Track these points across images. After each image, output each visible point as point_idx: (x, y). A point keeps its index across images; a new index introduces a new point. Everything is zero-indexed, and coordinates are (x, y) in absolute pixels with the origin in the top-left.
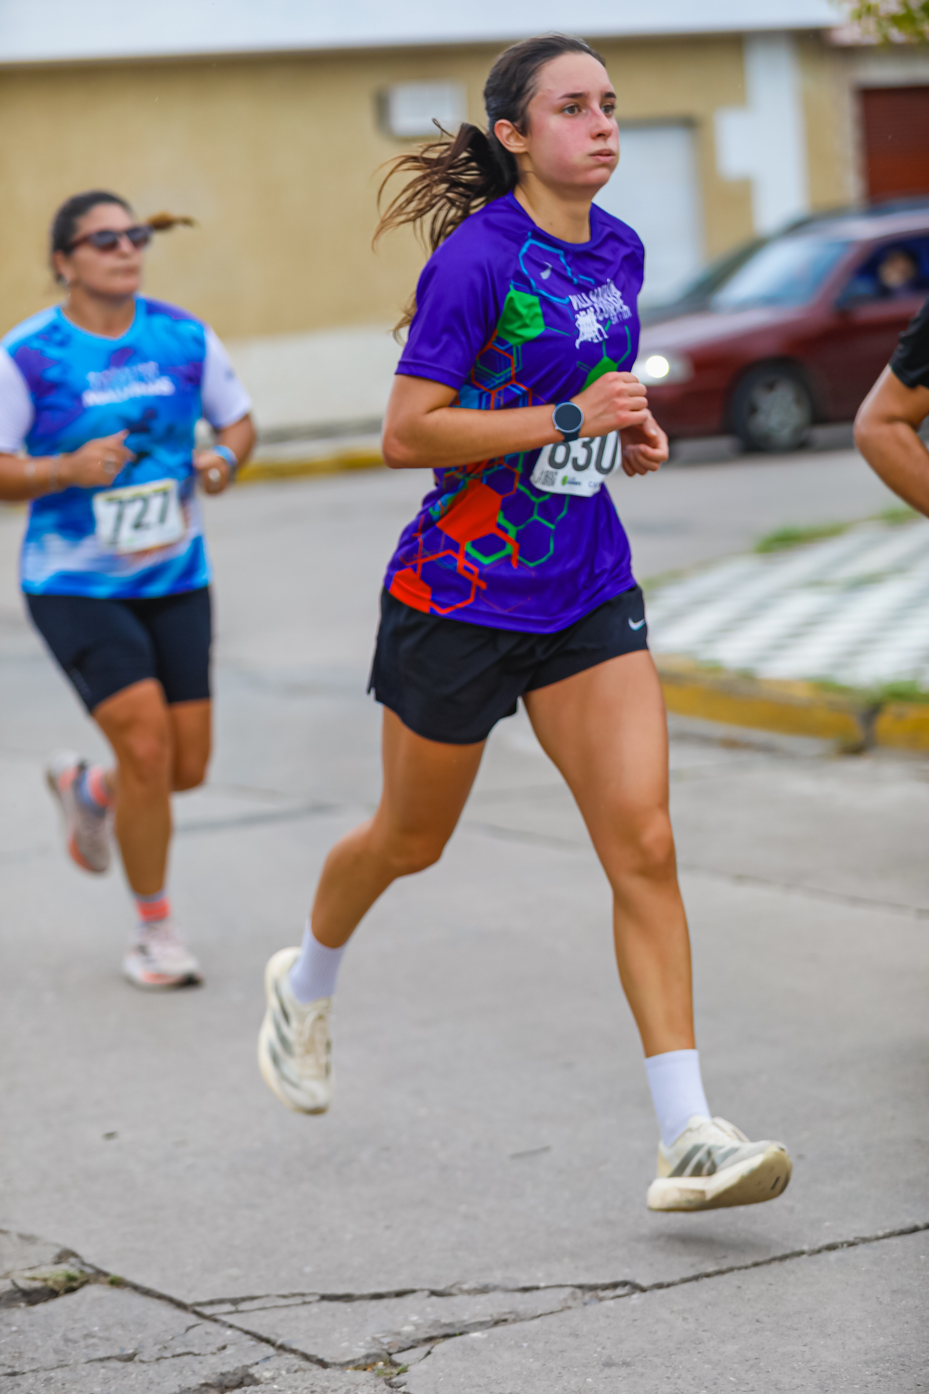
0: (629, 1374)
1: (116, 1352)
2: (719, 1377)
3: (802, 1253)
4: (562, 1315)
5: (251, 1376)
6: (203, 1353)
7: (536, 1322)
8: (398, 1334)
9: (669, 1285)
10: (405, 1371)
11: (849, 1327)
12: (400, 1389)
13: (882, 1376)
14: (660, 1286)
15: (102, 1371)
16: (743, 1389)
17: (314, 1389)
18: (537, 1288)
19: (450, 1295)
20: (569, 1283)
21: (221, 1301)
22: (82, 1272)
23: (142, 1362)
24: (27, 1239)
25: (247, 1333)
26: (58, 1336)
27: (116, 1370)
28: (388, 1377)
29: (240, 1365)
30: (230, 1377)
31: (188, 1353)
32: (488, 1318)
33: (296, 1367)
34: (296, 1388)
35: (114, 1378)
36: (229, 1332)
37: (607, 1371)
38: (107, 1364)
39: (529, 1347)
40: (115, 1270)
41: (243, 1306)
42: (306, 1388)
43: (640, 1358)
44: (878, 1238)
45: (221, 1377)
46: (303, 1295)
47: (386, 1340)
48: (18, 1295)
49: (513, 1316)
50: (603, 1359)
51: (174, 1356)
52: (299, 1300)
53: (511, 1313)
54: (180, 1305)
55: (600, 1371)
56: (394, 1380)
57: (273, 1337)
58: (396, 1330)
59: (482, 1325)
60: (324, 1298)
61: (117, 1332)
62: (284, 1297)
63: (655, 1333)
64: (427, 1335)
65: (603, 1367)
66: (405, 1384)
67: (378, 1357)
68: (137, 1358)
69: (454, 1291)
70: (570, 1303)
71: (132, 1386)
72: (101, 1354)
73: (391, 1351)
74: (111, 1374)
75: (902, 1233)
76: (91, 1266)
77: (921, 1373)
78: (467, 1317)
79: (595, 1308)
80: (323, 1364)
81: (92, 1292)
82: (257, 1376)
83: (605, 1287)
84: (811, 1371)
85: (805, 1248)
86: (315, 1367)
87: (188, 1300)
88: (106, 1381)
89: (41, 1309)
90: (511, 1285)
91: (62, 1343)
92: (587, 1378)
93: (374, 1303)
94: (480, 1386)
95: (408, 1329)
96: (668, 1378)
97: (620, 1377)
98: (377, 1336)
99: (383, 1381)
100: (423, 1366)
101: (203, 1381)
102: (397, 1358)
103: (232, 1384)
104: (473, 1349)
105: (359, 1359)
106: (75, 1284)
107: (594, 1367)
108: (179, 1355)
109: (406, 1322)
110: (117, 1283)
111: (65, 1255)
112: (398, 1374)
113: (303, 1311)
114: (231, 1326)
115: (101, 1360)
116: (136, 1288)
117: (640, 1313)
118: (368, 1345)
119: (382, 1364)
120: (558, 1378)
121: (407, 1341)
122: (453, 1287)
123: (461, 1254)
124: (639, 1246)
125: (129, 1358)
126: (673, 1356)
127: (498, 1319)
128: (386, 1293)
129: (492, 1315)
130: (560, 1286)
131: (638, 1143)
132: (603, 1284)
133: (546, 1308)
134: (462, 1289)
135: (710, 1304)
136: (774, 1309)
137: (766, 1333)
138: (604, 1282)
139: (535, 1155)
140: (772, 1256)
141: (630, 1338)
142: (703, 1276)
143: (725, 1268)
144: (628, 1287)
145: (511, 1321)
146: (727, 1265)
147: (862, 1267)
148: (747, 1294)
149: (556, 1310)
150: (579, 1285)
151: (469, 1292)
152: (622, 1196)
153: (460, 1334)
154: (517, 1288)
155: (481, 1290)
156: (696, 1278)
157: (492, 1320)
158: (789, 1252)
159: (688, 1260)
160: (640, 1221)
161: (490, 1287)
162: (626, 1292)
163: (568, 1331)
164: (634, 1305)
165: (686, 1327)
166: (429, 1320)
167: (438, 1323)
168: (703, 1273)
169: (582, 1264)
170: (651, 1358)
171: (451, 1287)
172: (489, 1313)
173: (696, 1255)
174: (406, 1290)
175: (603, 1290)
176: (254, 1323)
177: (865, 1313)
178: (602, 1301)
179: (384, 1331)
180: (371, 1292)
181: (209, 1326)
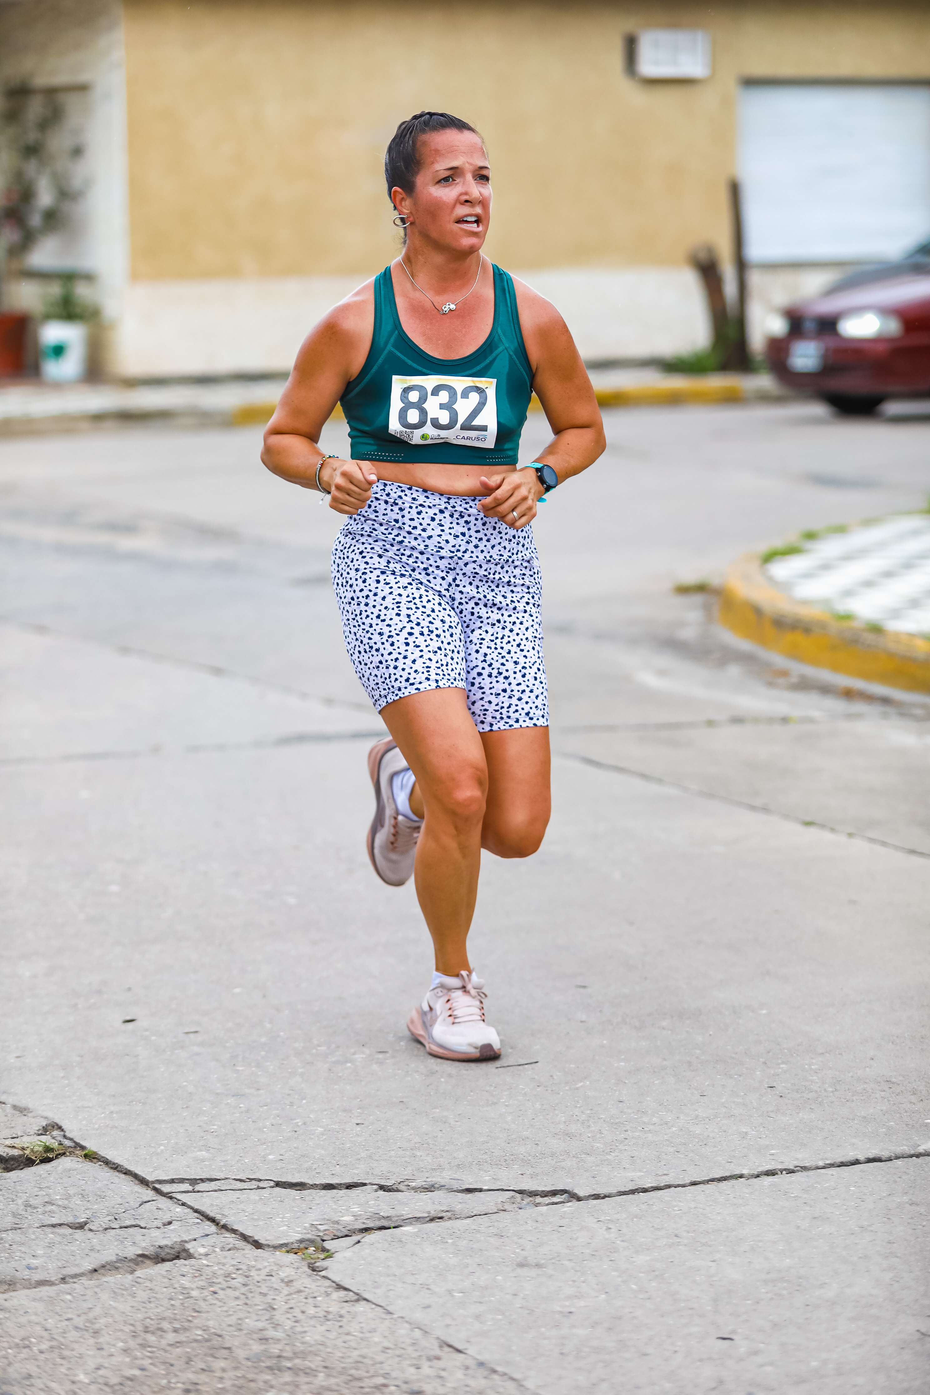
0: (538, 1275)
1: (70, 1219)
2: (622, 1284)
3: (741, 1176)
4: (496, 1216)
5: (186, 1251)
6: (148, 1226)
7: (468, 1221)
8: (337, 1223)
9: (605, 1197)
10: (331, 1256)
11: (760, 1247)
12: (320, 1273)
13: (776, 1294)
14: (597, 1197)
15: (51, 1235)
16: (641, 1296)
17: (241, 1267)
18: (480, 1190)
19: (398, 1191)
20: (511, 1188)
21: (182, 1181)
22: (60, 1144)
23: (91, 1230)
24: (22, 1110)
25: (196, 1211)
26: (20, 1201)
27: (64, 1236)
28: (313, 1261)
29: (179, 1240)
30: (167, 1250)
31: (135, 1226)
32: (426, 1215)
33: (231, 1246)
34: (224, 1265)
35: (60, 1243)
36: (179, 1209)
37: (519, 1271)
38: (57, 1230)
39: (453, 1244)
40: (91, 1145)
41: (201, 1187)
42: (233, 1265)
43: (553, 1261)
44: (818, 1168)
45: (159, 1250)
46: (260, 1180)
47: (323, 1228)
49: (449, 1214)
50: (518, 1260)
51: (121, 1228)
52: (254, 1184)
53: (447, 1211)
54: (143, 1182)
55: (512, 1270)
56: (317, 1264)
57: (218, 1217)
58: (336, 1219)
59: (417, 1219)
60: (278, 1184)
61: (77, 1201)
62: (241, 1180)
63: (576, 1239)
64: (364, 1226)
65: (516, 1267)
66: (326, 1269)
67: (312, 1242)
68: (86, 1228)
69: (401, 1187)
70: (507, 1206)
71: (73, 1251)
72: (55, 1221)
73: (325, 1238)
74: (58, 1239)
75: (842, 1164)
76: (71, 1139)
77: (813, 1295)
78: (406, 1212)
79: (527, 1212)
80: (257, 1245)
81: (65, 1163)
82: (192, 1251)
83: (545, 1194)
84: (711, 1285)
85: (745, 1172)
86: (250, 1246)
87: (150, 1178)
88: (51, 1245)
89: (14, 1175)
90: (456, 1186)
91: (22, 1207)
92: (497, 1276)
93: (323, 1192)
94: (395, 1275)
95: (348, 1218)
96: (574, 1281)
97: (528, 1277)
98: (316, 1223)
99: (306, 1265)
100: (348, 1254)
101: (140, 1252)
102: (327, 1245)
103: (168, 1257)
104: (401, 1241)
105: (292, 1243)
106: (51, 1155)
107: (507, 1266)
108: (126, 1227)
109: (348, 1212)
110: (91, 1157)
111: (51, 1127)
112: (323, 1259)
113: (254, 1195)
114: (184, 1204)
115: (53, 1226)
116: (107, 1162)
117: (567, 1220)
118: (305, 1231)
119: (314, 1249)
120: (471, 1274)
121: (343, 1230)
122: (402, 1183)
123: (418, 1154)
124: (589, 1158)
125: (81, 1226)
126: (585, 1262)
127: (435, 1216)
128: (337, 1184)
129: (429, 1212)
130: (502, 1190)
131: (622, 1064)
132: (543, 1191)
133: (482, 1209)
134: (409, 1186)
135: (636, 1217)
136: (695, 1226)
137: (680, 1247)
138: (544, 1189)
139: (521, 1068)
140: (711, 1176)
141: (551, 1242)
142: (640, 1190)
143: (662, 1185)
144: (565, 1196)
145: (446, 1218)
146: (666, 1182)
147: (792, 1194)
148: (674, 1210)
149: (491, 1212)
150: (520, 1190)
151: (415, 1189)
152: (589, 1112)
153: (394, 1227)
154: (461, 1189)
155: (427, 1188)
156: (633, 1192)
157: (428, 1216)
158: (728, 1174)
159: (631, 1175)
160: (598, 1136)
161: (436, 1186)
162: (562, 1200)
163: (494, 1231)
164: (565, 1212)
165: (607, 1236)
166: (370, 1212)
167: (376, 1216)
168: (640, 1188)
169: (529, 1171)
170: (564, 1262)
171: (399, 1183)
172: (428, 1209)
173: (640, 1171)
174: (357, 1183)
175: (542, 1197)
176: (205, 1202)
177: (780, 1236)
178: (537, 1206)
179: (325, 1219)
180: (323, 1183)
181: (163, 1202)
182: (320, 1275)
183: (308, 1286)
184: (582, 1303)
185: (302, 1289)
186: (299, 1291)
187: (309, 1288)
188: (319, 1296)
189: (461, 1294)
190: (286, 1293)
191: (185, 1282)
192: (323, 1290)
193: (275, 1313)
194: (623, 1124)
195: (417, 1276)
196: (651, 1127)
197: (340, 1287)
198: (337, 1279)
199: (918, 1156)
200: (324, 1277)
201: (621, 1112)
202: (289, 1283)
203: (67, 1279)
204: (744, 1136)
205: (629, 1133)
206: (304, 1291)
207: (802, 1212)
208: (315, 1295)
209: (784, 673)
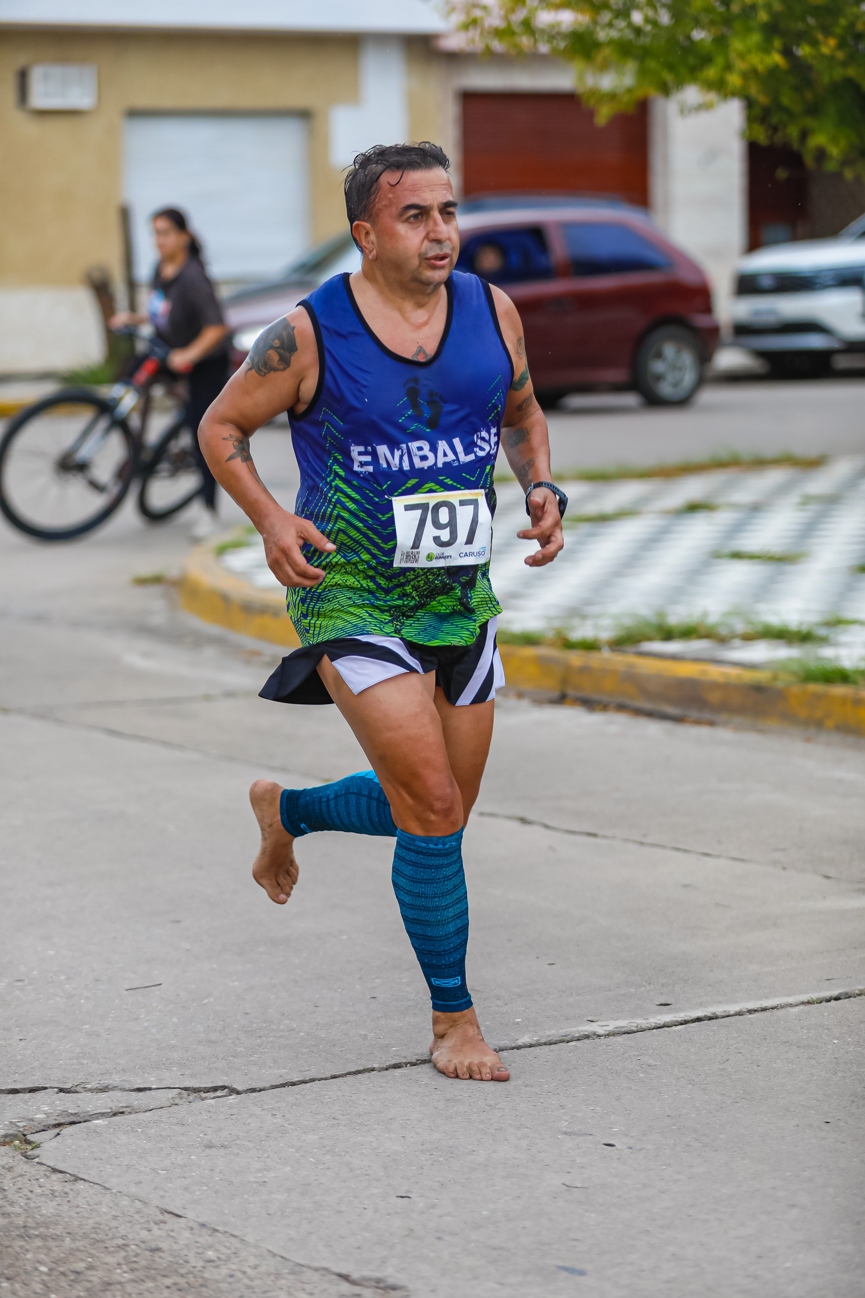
0: (226, 1154)
2: (301, 1158)
3: (373, 1070)
4: (171, 1109)
7: (149, 1114)
8: (32, 1120)
9: (260, 1090)
10: (38, 1146)
11: (409, 1125)
12: (34, 1160)
13: (435, 1161)
14: (253, 1090)
16: (321, 1167)
18: (150, 1089)
19: (76, 1092)
20: (177, 1086)
28: (23, 1151)
32: (109, 1110)
37: (208, 1151)
39: (142, 1132)
43: (236, 1142)
47: (21, 1124)
49: (129, 1109)
50: (204, 1143)
53: (127, 1107)
55: (203, 1151)
56: (29, 1153)
58: (31, 1117)
59: (102, 1115)
63: (249, 1124)
64: (57, 1122)
65: (204, 1148)
66: (38, 1156)
67: (15, 1136)
69: (78, 1089)
70: (177, 1101)
73: (25, 1133)
77: (466, 1160)
78: (90, 1109)
79: (198, 1105)
83: (207, 1090)
84: (377, 1155)
85: (376, 1066)
90: (128, 1086)
92: (191, 1156)
94: (102, 1159)
95: (40, 1116)
96: (259, 1157)
97: (218, 1156)
98: (13, 1121)
99: (20, 1154)
100: (54, 1143)
102: (30, 1137)
104: (96, 1132)
107: (197, 1148)
109: (39, 1110)
112: (32, 1149)
117: (236, 1109)
118: (6, 1128)
119: (18, 1141)
120: (168, 1155)
121: (39, 1125)
122: (78, 1086)
123: (85, 1062)
124: (236, 1060)
126: (263, 1142)
127: (117, 1111)
128: (21, 1089)
129: (111, 1108)
130: (169, 1088)
131: (236, 983)
132: (205, 1088)
133: (158, 1104)
134: (86, 1088)
135: (295, 1105)
136: (347, 1110)
137: (341, 1127)
138: (206, 1086)
139: (148, 989)
140: (347, 1071)
141: (227, 1128)
142: (289, 1084)
143: (308, 1079)
144: (226, 1090)
145: (127, 1113)
146: (310, 1076)
147: (422, 1081)
148: (326, 1099)
149: (165, 1106)
150: (185, 1088)
151: (91, 1090)
152: (222, 1023)
153: (84, 1122)
154: (132, 1088)
155: (101, 1090)
156: (283, 1085)
157: (111, 1112)
158: (361, 1068)
159: (278, 1072)
160: (237, 1042)
161: (110, 1087)
162: (225, 1094)
163: (175, 1121)
164: (231, 1103)
165: (275, 1121)
166: (58, 1110)
167: (64, 1113)
168: (289, 1082)
169: (188, 1072)
170: (245, 1143)
171: (76, 1086)
172: (110, 1105)
173: (284, 1068)
174: (38, 1087)
175: (205, 1093)
177: (423, 1115)
178: (203, 1100)
179: (20, 1117)
180: (8, 1088)
182: (34, 1162)
183: (28, 1171)
184: (272, 1174)
185: (23, 1173)
186: (21, 1176)
187: (30, 1173)
188: (41, 1178)
189: (165, 1172)
190: (11, 1177)
192: (42, 1173)
193: (6, 1193)
194: (255, 1031)
195: (121, 1159)
196: (282, 1033)
197: (55, 1170)
198: (52, 1164)
199: (519, 1048)
200: (38, 1163)
201: (251, 1022)
202: (10, 1169)
204: (365, 1037)
205: (263, 1038)
206: (26, 1175)
207: (436, 1096)
208: (37, 1177)
209: (258, 653)
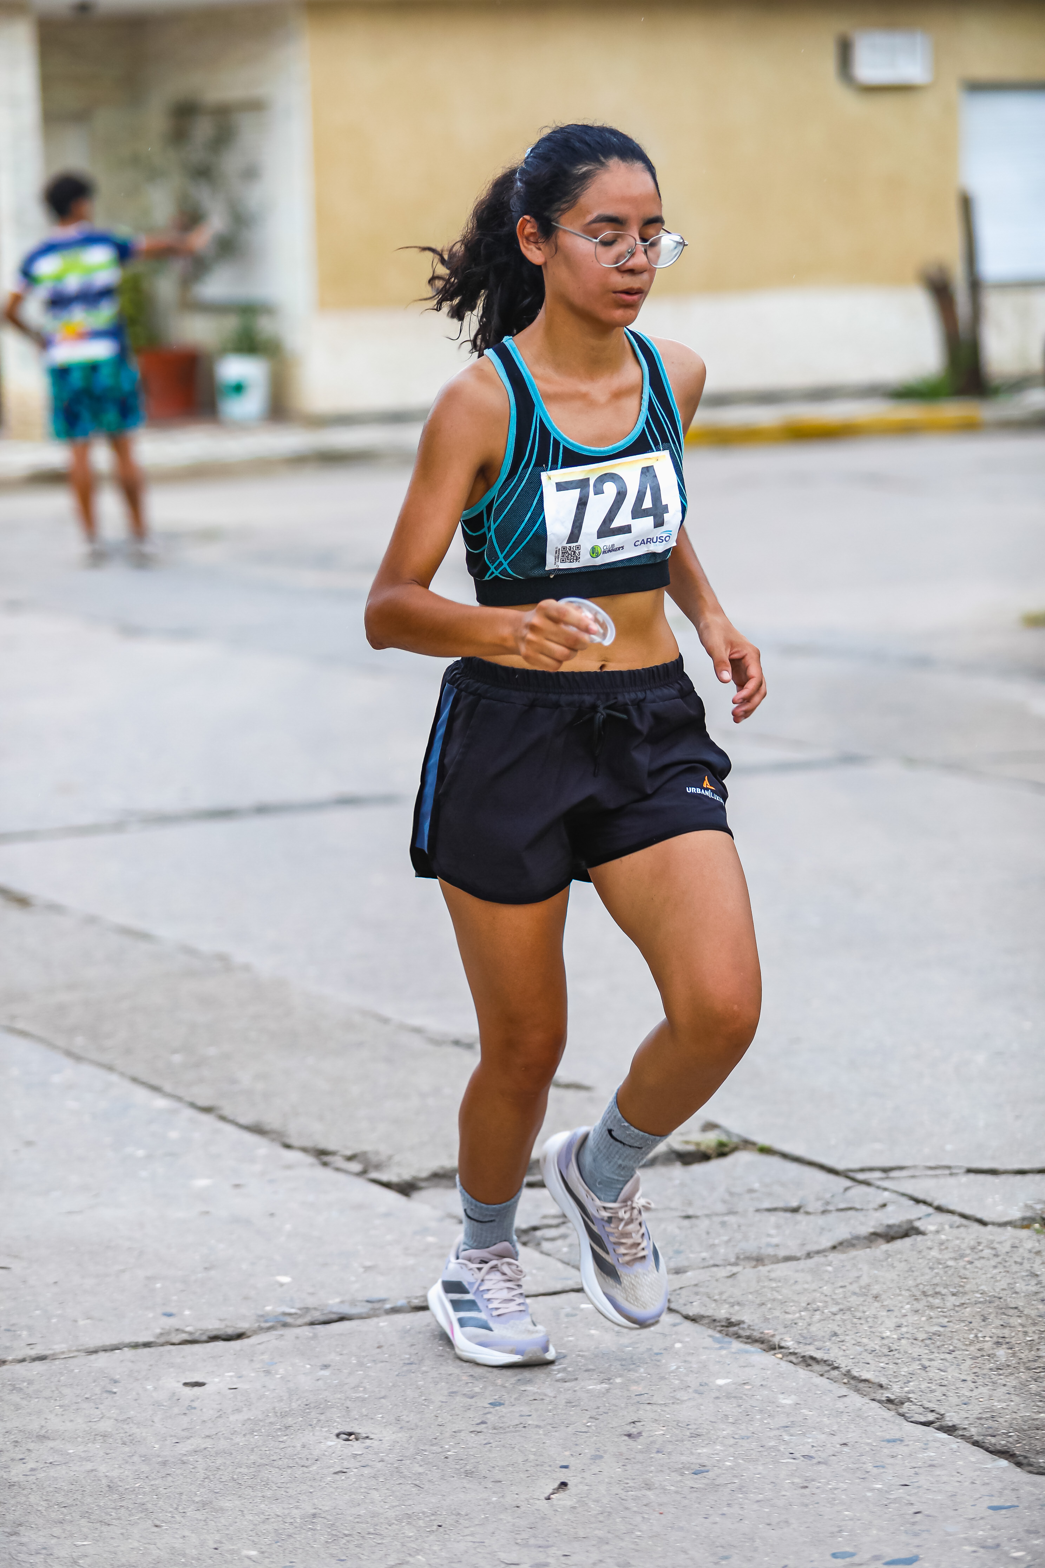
1: (782, 1205)
5: (917, 1228)
6: (865, 1207)
15: (773, 1218)
17: (980, 1241)
21: (871, 1169)
22: (729, 1140)
23: (809, 1213)
25: (903, 1195)
26: (721, 1190)
27: (785, 1218)
29: (904, 1219)
30: (896, 1229)
31: (852, 1209)
33: (958, 1224)
34: (963, 1239)
35: (786, 1225)
36: (886, 1194)
38: (776, 1213)
40: (762, 1140)
41: (893, 1174)
42: (972, 1240)
45: (888, 1229)
46: (949, 1167)
48: (673, 1156)
51: (838, 1210)
52: (947, 1172)
54: (832, 1171)
57: (928, 1200)
60: (970, 1171)
61: (778, 1189)
62: (932, 1168)
67: (1033, 1219)
68: (802, 1210)
71: (805, 1231)
72: (768, 1206)
74: (782, 1221)
76: (737, 1136)
80: (982, 1223)
81: (743, 1157)
82: (922, 1228)
86: (975, 1224)
87: (841, 1166)
88: (779, 1226)
91: (727, 1195)
93: (1019, 1177)
98: (1031, 1203)
101: (870, 1232)
103: (899, 1235)
105: (1016, 1220)
106: (726, 1149)
108: (843, 1210)
110: (766, 1151)
111: (710, 1126)
113: (952, 1181)
114: (885, 1189)
115: (769, 1210)
116: (785, 1156)
118: (1021, 1210)
119: (1038, 1225)
125: (795, 1210)
128: (1029, 1169)
176: (910, 1187)
179: (1036, 1199)
180: (1016, 1168)
181: (864, 1189)
191: (934, 1253)
203: (811, 1255)
